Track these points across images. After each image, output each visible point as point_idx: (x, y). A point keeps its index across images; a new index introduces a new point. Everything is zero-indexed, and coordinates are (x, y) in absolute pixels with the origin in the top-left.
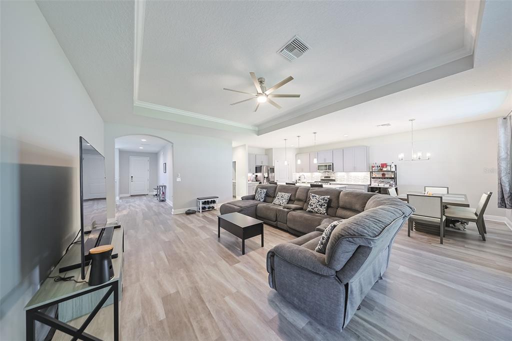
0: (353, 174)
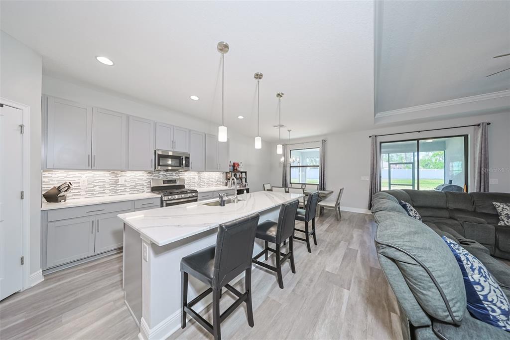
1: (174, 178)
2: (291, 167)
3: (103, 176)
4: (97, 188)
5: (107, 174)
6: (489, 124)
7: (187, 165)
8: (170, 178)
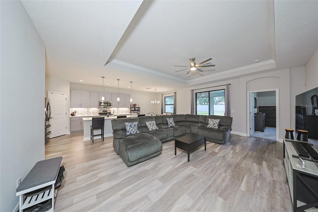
0: (120, 109)
1: (107, 110)
2: (165, 105)
3: (85, 110)
4: (83, 113)
5: (86, 109)
6: (230, 84)
7: (110, 105)
8: (106, 110)
